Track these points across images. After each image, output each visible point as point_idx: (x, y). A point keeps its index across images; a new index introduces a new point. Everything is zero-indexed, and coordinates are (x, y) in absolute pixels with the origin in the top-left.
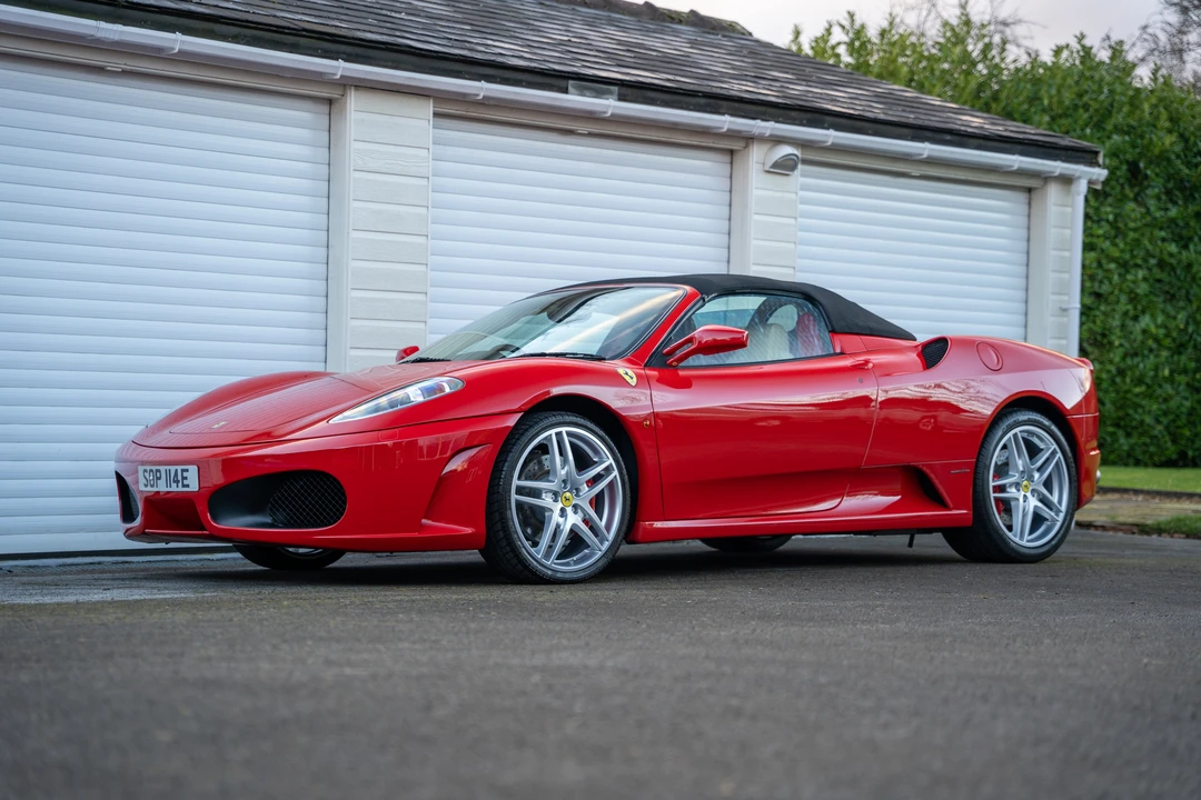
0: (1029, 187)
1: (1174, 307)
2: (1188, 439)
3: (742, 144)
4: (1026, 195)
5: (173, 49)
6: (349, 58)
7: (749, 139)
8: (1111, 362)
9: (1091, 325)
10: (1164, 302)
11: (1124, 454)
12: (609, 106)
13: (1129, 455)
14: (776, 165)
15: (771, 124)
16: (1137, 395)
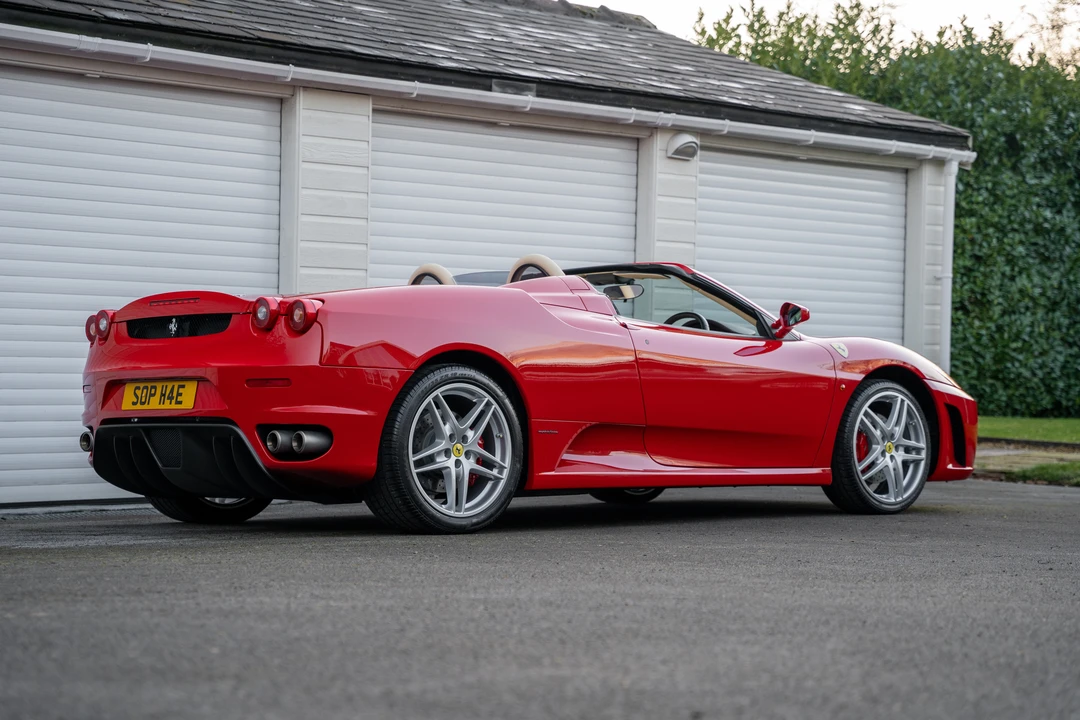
0: (906, 169)
1: (1049, 268)
2: (1062, 390)
3: (648, 133)
4: (904, 175)
5: (145, 58)
6: (299, 63)
7: (653, 129)
8: (991, 319)
9: (972, 286)
10: (1040, 263)
11: (1003, 404)
12: (528, 102)
13: (1007, 406)
14: (678, 152)
15: (673, 116)
16: (1015, 350)
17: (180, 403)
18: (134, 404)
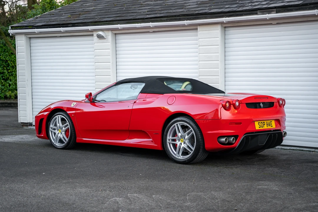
12: (266, 17)
17: (272, 126)
18: (260, 127)
